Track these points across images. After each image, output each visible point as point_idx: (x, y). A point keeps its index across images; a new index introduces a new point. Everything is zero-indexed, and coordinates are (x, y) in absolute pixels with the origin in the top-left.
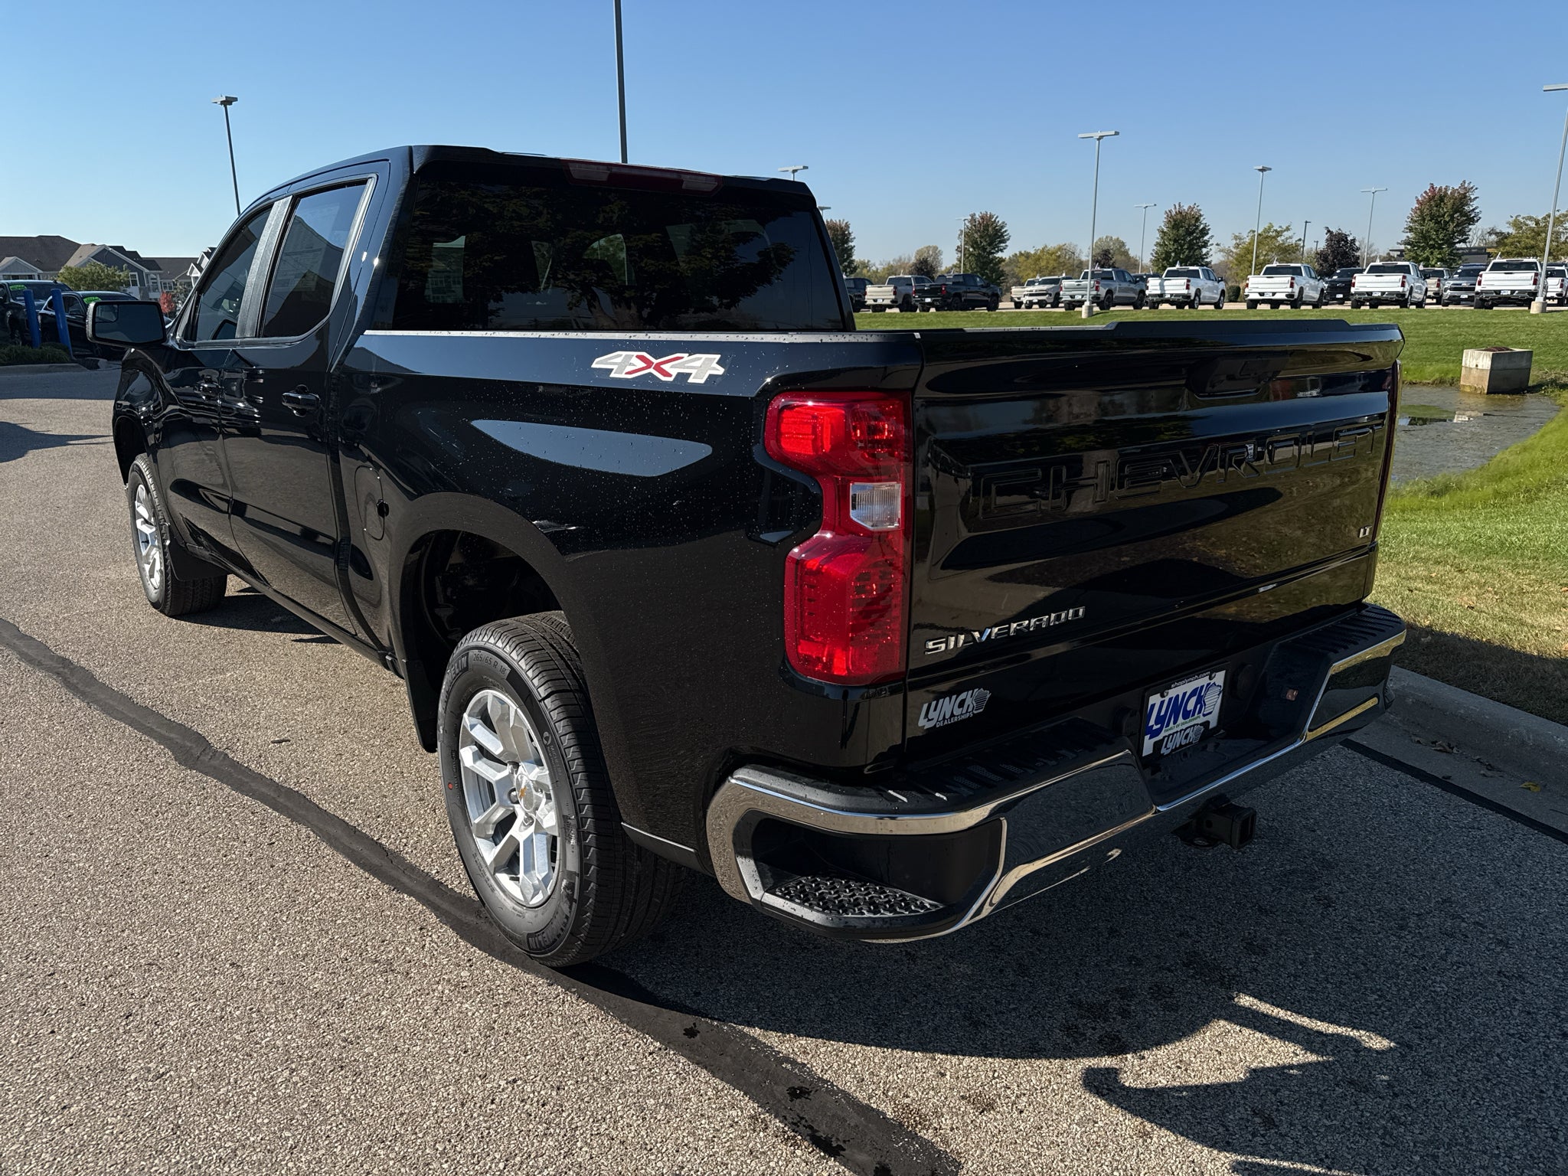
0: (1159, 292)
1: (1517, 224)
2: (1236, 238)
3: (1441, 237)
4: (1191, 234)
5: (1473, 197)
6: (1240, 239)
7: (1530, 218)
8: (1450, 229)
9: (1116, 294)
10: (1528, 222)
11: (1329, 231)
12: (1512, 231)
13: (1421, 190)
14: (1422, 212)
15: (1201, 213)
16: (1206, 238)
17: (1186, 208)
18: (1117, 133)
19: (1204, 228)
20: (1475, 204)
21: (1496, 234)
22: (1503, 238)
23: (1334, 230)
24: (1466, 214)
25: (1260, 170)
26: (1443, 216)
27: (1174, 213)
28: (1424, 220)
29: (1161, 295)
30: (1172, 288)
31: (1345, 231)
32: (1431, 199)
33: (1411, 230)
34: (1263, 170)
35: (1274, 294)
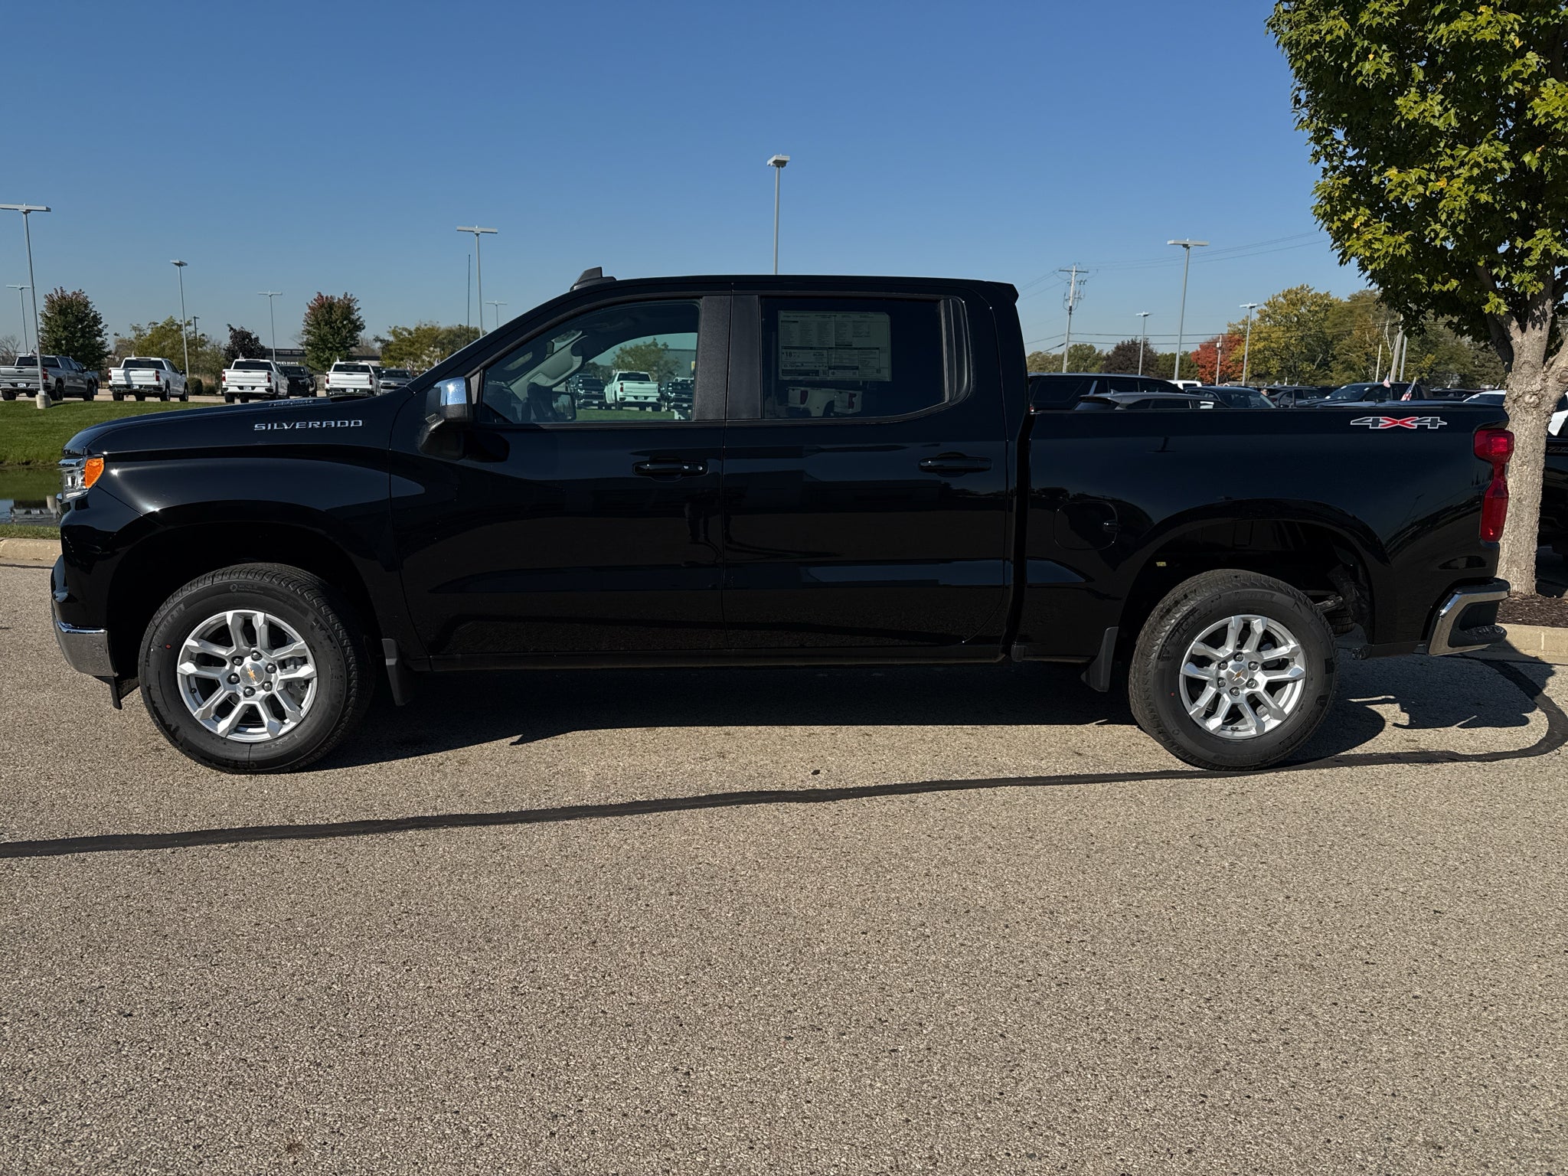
0: (125, 383)
1: (394, 333)
2: (135, 329)
3: (337, 341)
4: (81, 321)
5: (356, 308)
6: (140, 330)
7: (406, 330)
8: (344, 334)
9: (67, 383)
10: (404, 333)
11: (232, 329)
12: (391, 339)
13: (311, 298)
14: (316, 317)
15: (89, 300)
16: (100, 327)
17: (69, 293)
18: (48, 210)
19: (95, 316)
20: (360, 313)
21: (381, 341)
22: (387, 345)
23: (237, 328)
24: (352, 322)
25: (176, 264)
26: (336, 322)
27: (56, 298)
28: (319, 324)
29: (128, 386)
30: (137, 379)
31: (248, 329)
32: (322, 306)
33: (309, 332)
34: (180, 265)
35: (253, 388)
